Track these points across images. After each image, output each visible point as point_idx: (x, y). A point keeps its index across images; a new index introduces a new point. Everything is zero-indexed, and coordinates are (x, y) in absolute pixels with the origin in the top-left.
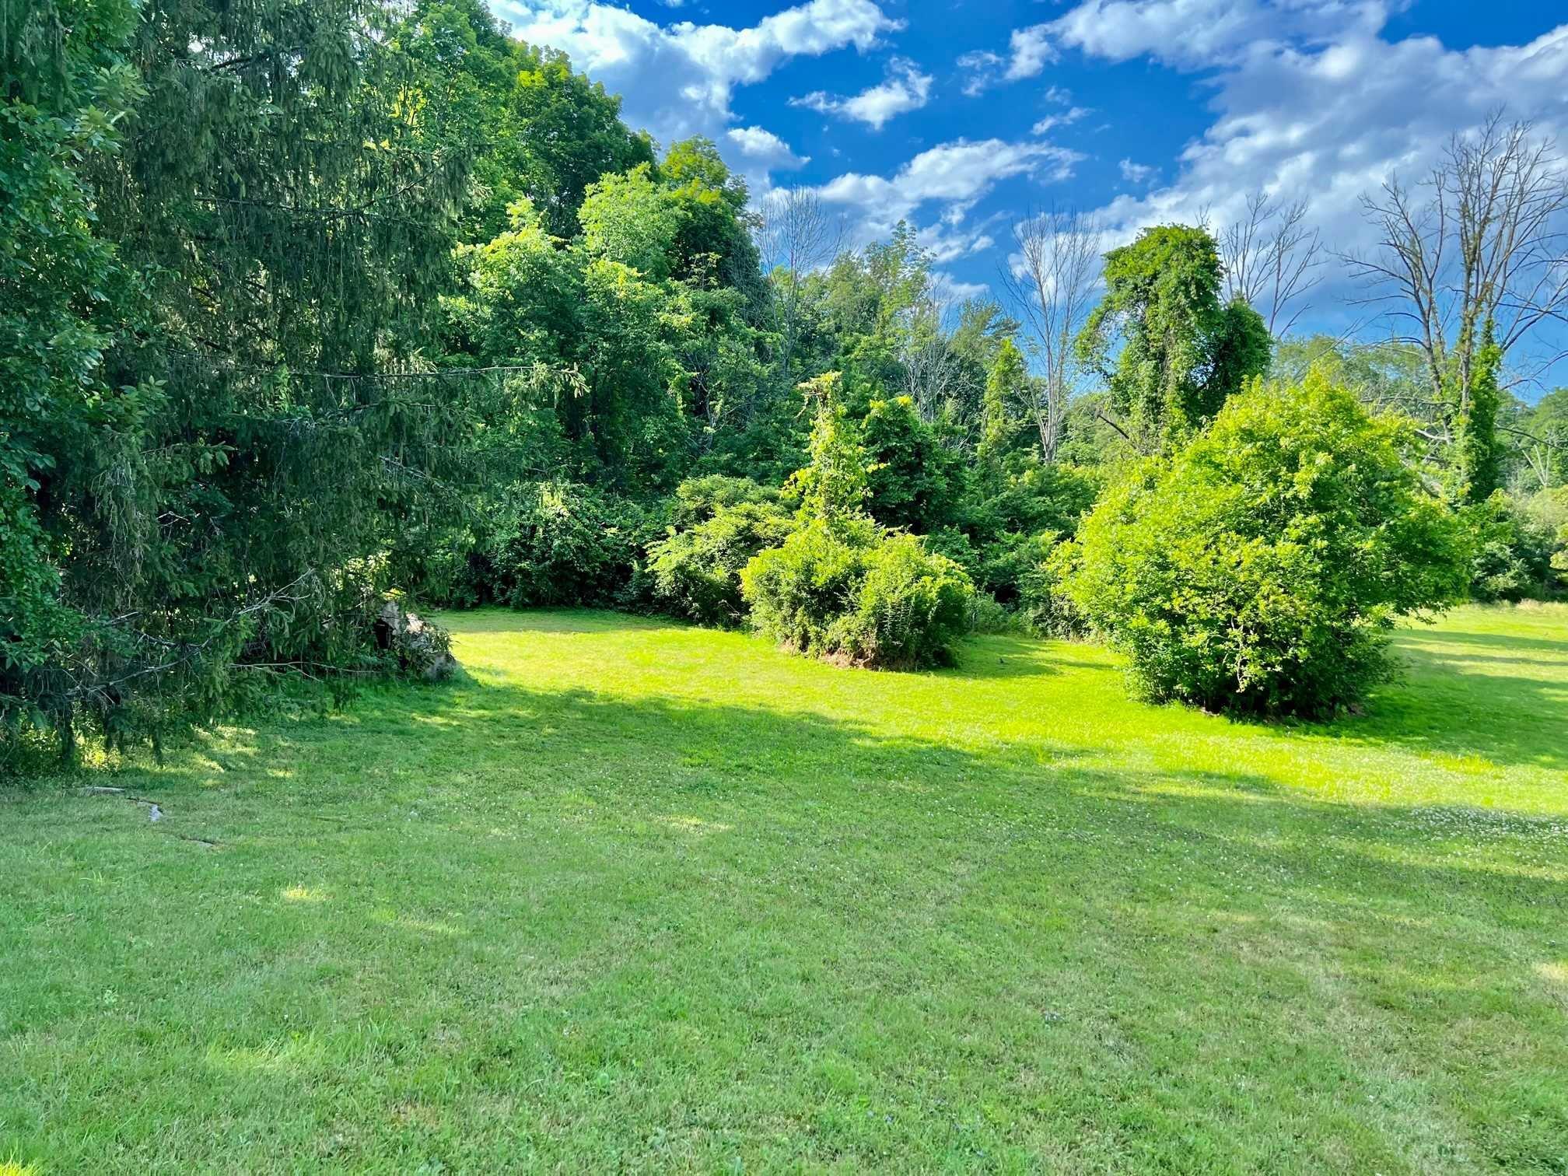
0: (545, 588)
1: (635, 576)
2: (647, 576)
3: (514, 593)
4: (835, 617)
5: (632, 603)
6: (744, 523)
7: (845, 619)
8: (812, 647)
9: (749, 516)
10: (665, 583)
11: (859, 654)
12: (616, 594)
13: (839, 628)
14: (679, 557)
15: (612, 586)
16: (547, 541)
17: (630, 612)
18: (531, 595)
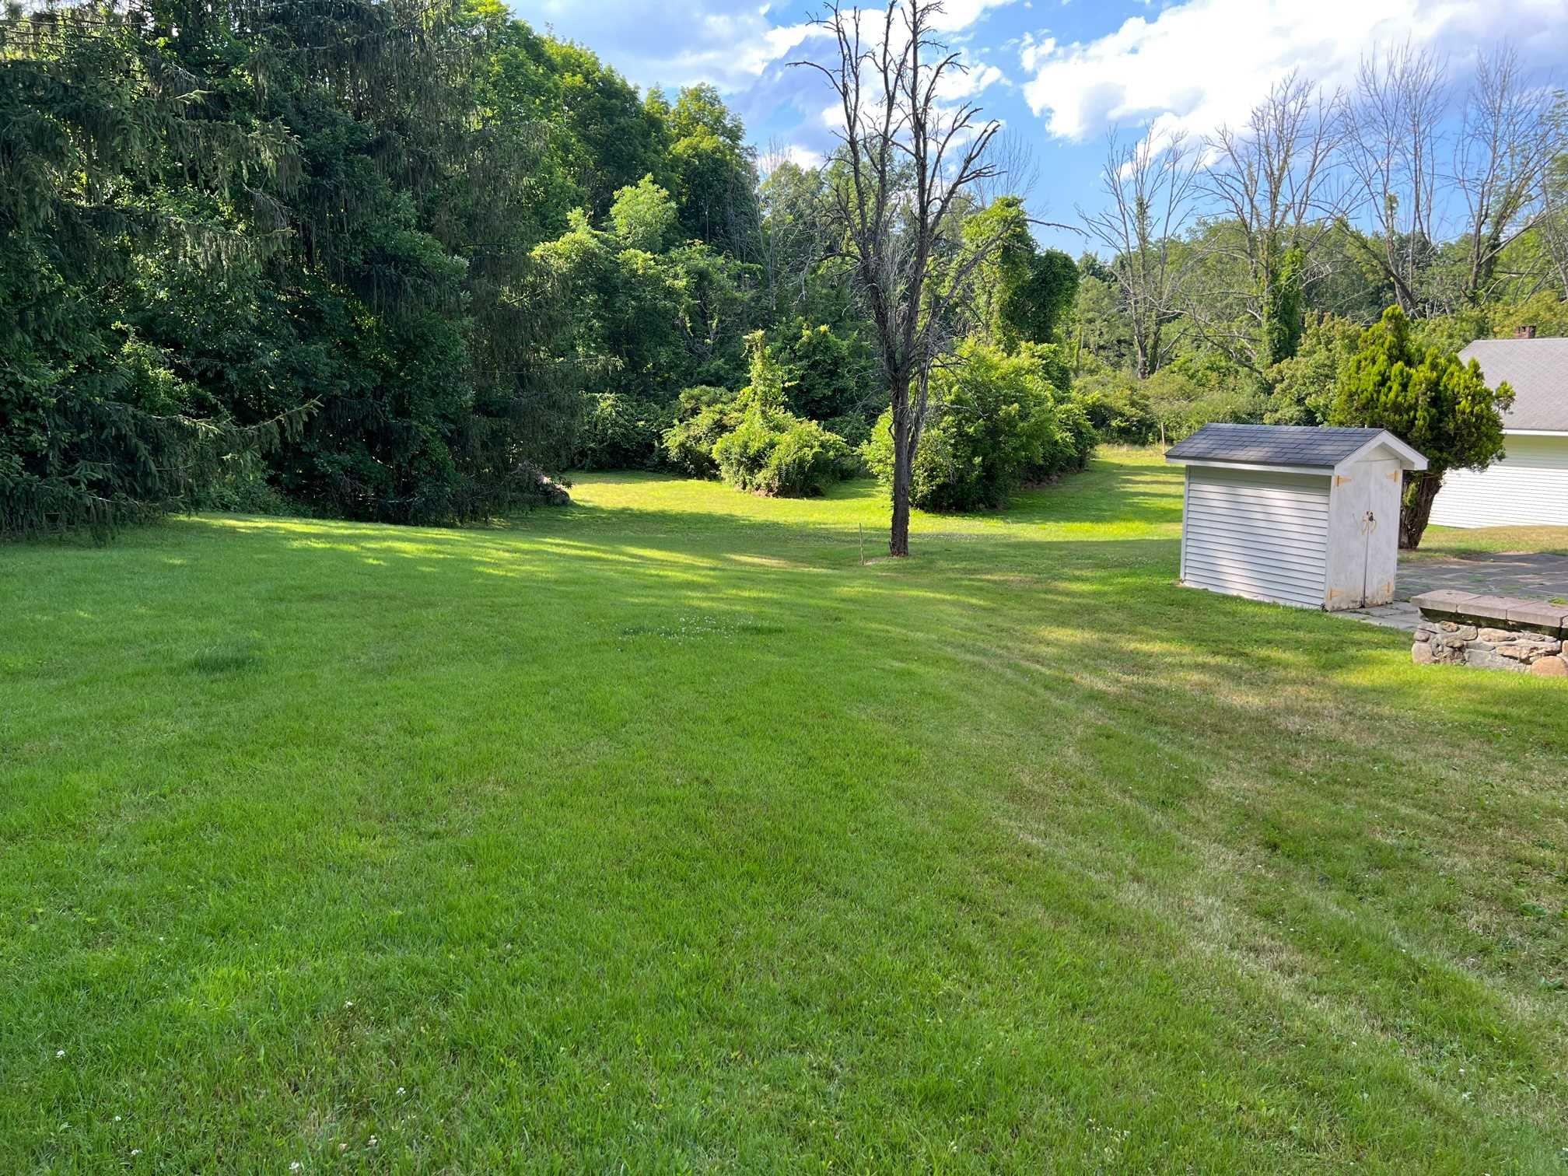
0: (605, 458)
1: (656, 450)
2: (664, 449)
3: (588, 461)
4: (760, 471)
5: (656, 466)
6: (718, 417)
7: (764, 471)
8: (748, 487)
9: (721, 412)
10: (674, 454)
11: (771, 490)
12: (645, 461)
13: (761, 477)
14: (681, 438)
15: (644, 456)
16: (605, 430)
17: (654, 471)
18: (596, 463)
